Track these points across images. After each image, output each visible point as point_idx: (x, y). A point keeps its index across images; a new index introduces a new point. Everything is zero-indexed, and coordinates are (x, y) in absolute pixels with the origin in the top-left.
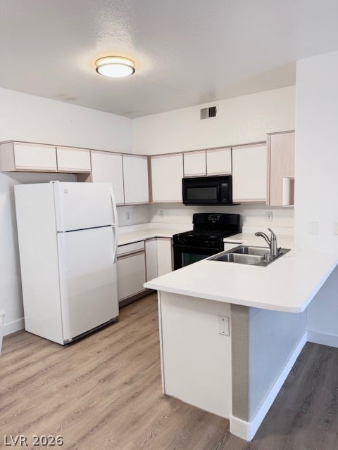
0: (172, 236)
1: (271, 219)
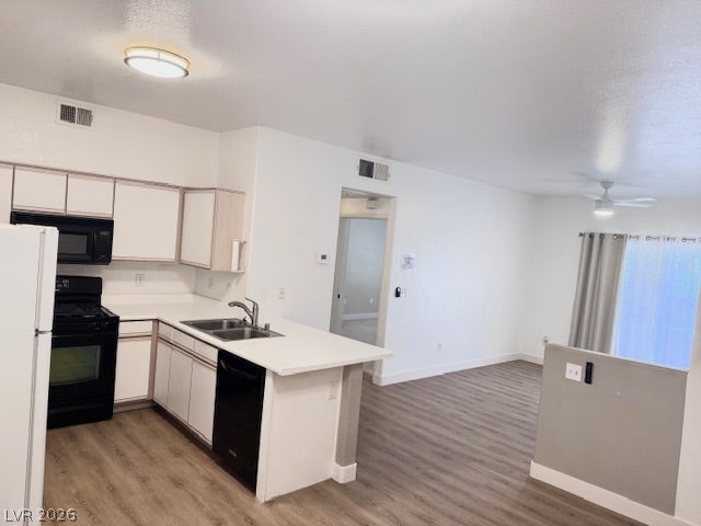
1: (142, 283)
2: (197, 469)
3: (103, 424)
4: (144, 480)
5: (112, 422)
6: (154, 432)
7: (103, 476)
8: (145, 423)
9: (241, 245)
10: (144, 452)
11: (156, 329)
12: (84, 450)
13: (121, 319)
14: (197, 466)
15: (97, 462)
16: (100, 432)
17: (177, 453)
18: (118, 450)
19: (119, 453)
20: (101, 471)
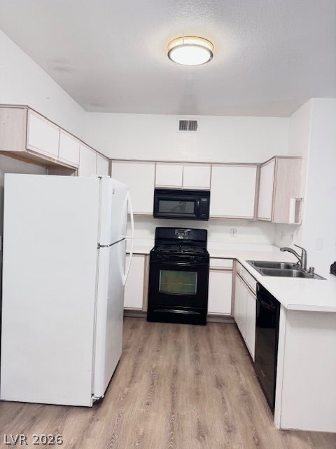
0: (149, 253)
1: (235, 234)
2: (240, 378)
3: (199, 327)
4: (198, 373)
5: (205, 327)
6: (226, 341)
7: (177, 361)
8: (225, 334)
9: (298, 203)
10: (212, 352)
11: (234, 265)
12: (178, 341)
13: (211, 256)
14: (241, 376)
15: (180, 350)
16: (194, 332)
17: (233, 361)
18: (196, 347)
19: (196, 349)
20: (177, 358)
